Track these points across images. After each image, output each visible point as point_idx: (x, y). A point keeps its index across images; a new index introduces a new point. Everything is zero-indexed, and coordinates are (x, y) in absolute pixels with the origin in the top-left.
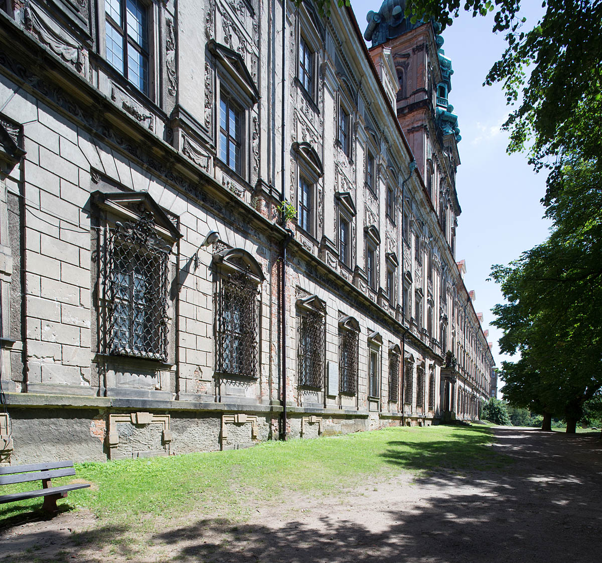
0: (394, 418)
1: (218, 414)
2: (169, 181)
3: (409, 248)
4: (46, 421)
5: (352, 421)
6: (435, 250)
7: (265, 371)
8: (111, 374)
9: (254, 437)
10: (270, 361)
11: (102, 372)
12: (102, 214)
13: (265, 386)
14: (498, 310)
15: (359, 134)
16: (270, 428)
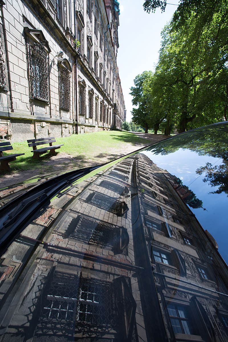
0: (101, 127)
1: (61, 124)
2: (45, 25)
3: (105, 61)
4: (19, 124)
5: (91, 128)
6: (112, 62)
7: (71, 108)
8: (34, 106)
9: (69, 133)
10: (73, 104)
11: (31, 106)
12: (27, 37)
13: (71, 114)
14: (132, 89)
15: (93, 9)
16: (73, 129)
